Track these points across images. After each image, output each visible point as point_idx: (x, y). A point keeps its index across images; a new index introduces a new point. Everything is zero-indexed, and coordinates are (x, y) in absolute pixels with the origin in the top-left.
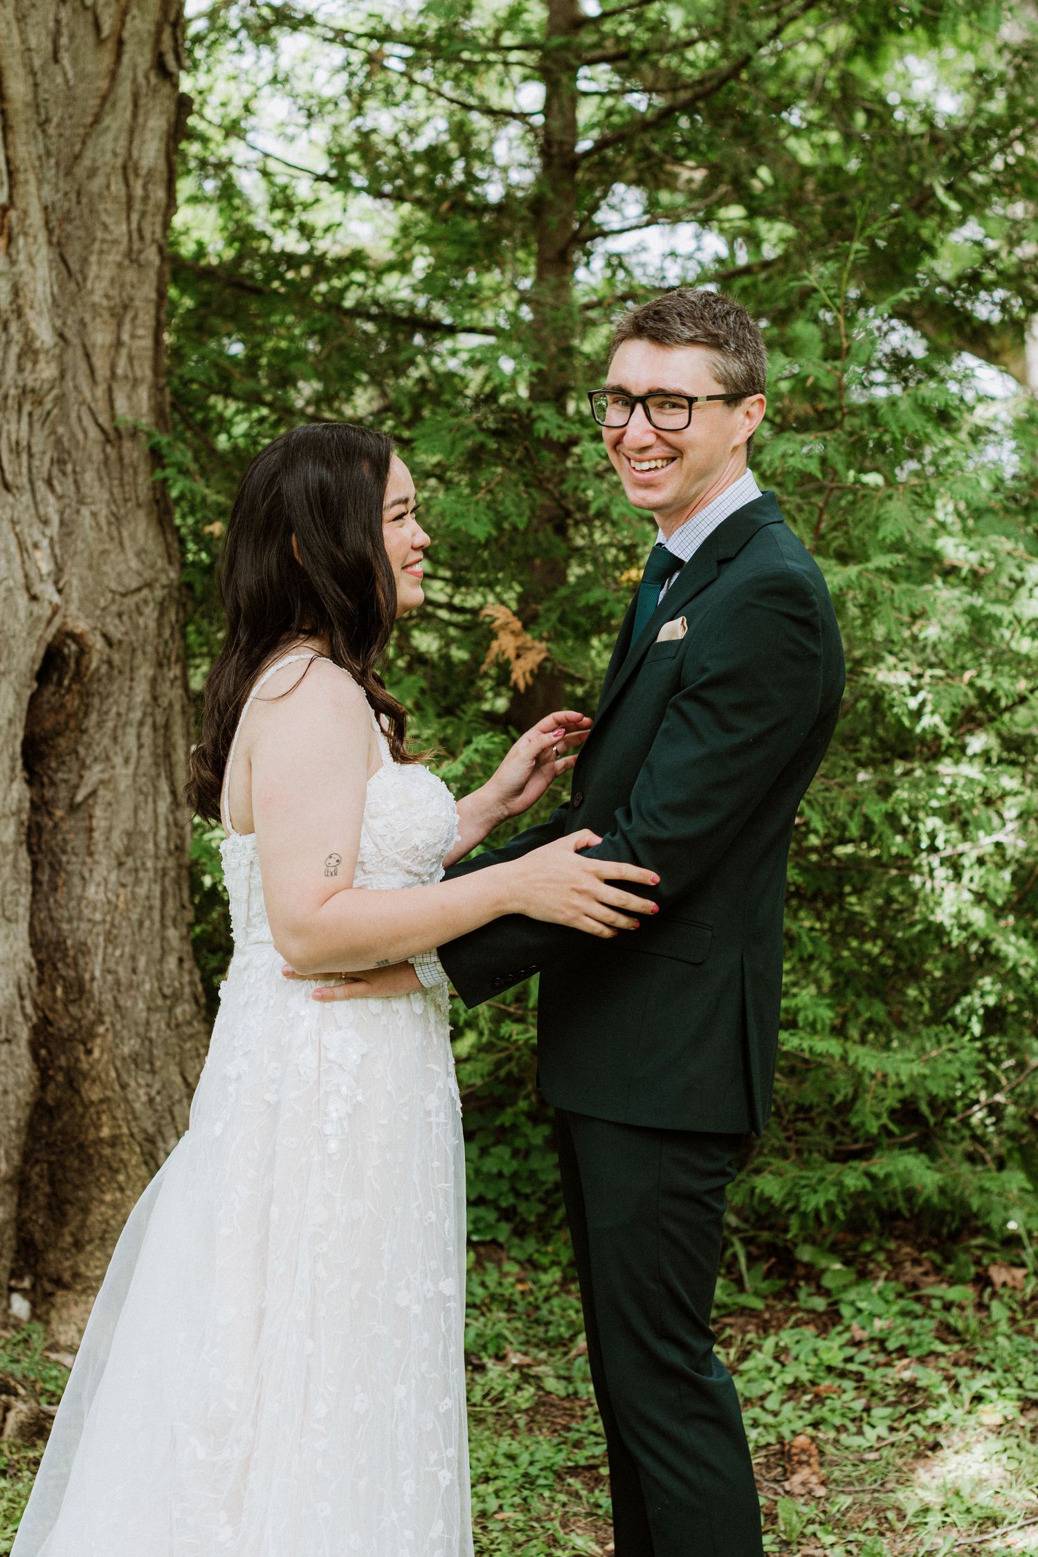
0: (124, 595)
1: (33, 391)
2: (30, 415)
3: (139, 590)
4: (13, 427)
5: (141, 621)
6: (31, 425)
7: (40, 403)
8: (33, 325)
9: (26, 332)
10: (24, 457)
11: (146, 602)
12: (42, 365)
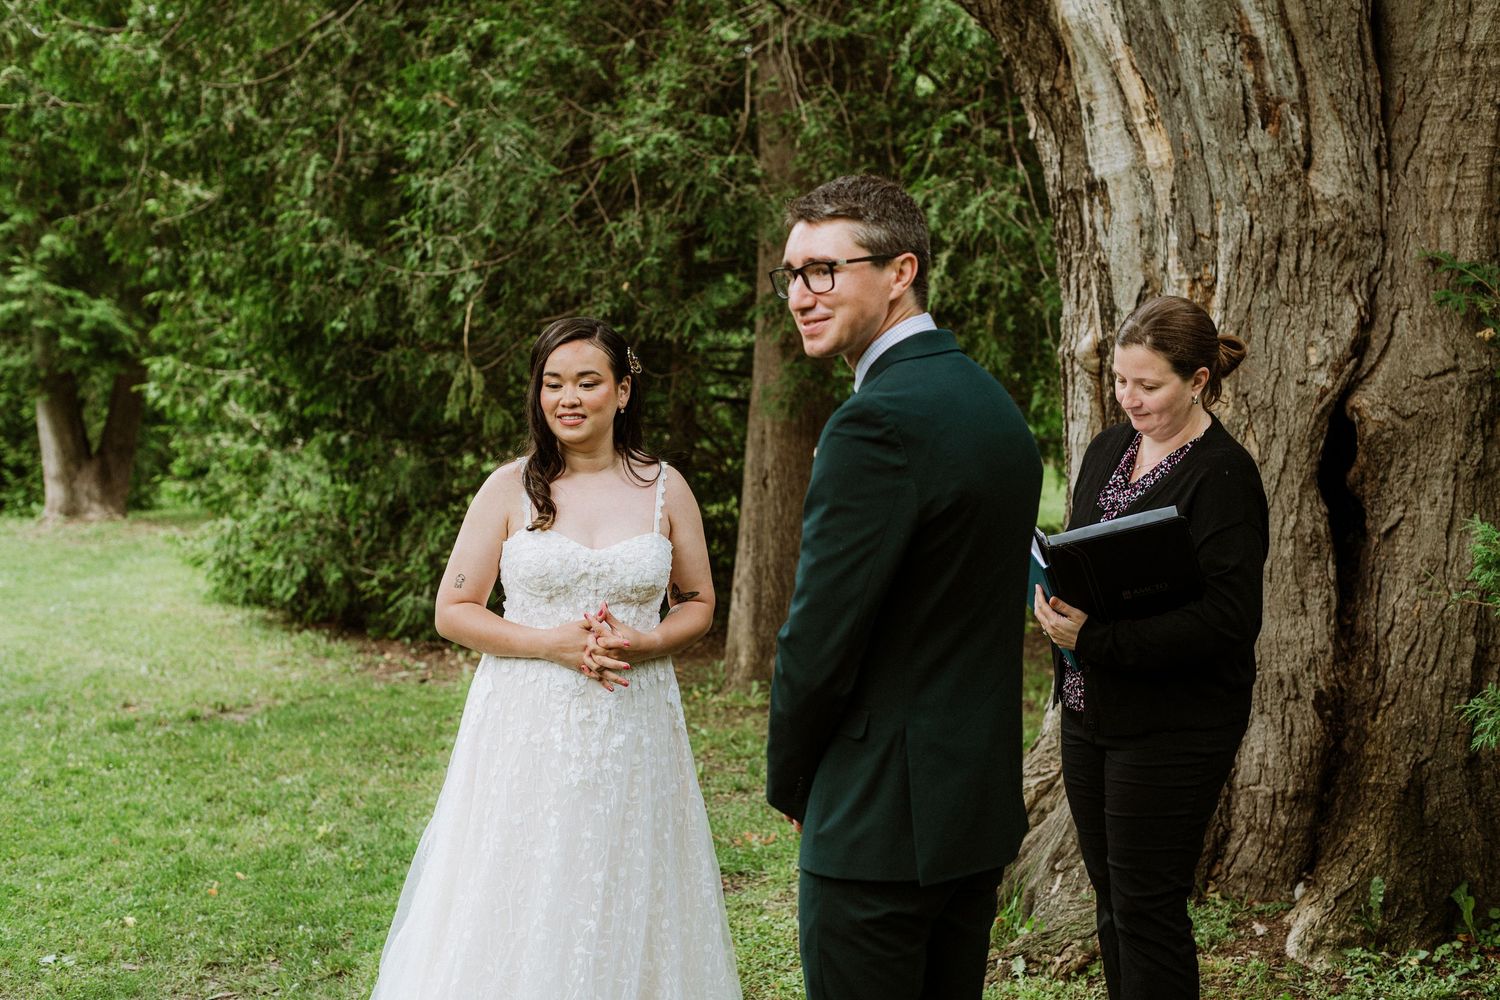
0: (1427, 378)
1: (1315, 232)
2: (1314, 249)
3: (1445, 373)
4: (1293, 259)
5: (1447, 398)
6: (1314, 257)
7: (1325, 238)
8: (1311, 184)
9: (1305, 188)
10: (1307, 280)
11: (1451, 384)
12: (1322, 211)
